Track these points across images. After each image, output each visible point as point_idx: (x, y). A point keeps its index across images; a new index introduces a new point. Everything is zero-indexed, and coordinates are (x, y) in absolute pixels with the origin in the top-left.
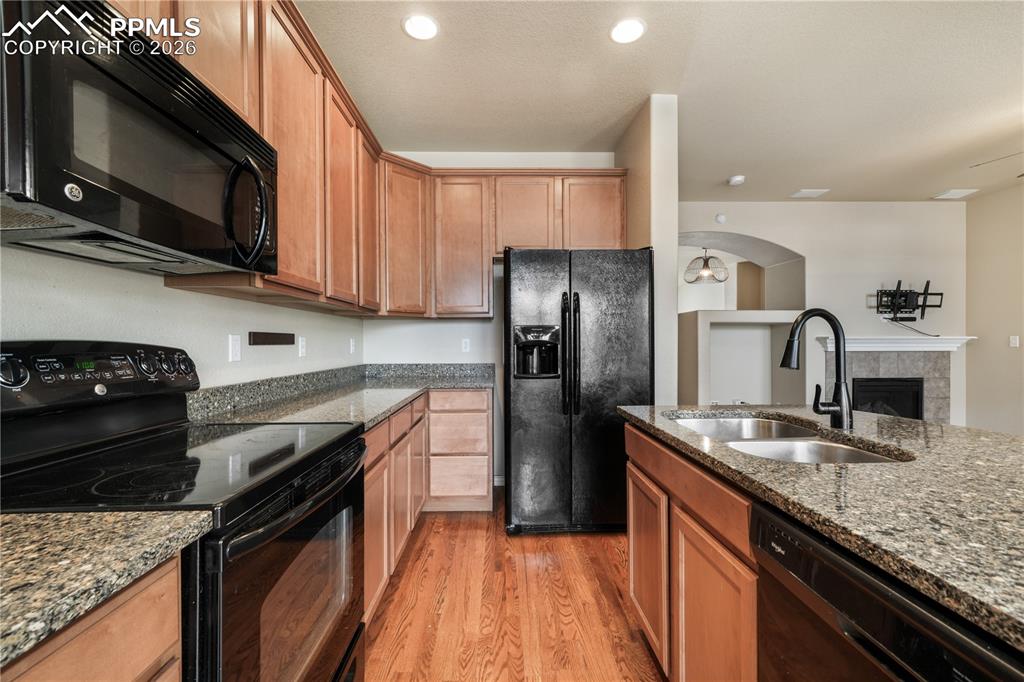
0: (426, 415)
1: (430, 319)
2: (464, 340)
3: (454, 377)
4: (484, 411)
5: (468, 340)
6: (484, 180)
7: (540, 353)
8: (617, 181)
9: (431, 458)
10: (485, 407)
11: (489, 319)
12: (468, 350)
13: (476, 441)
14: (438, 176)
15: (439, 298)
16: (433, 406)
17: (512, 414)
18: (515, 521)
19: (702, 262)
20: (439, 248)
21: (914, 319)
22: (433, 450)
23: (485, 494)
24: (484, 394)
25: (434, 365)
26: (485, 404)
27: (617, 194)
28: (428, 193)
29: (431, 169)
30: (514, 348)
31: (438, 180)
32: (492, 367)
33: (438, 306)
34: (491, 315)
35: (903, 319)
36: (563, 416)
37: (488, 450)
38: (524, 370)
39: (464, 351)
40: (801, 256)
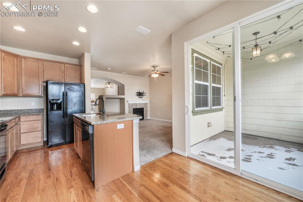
0: (19, 123)
1: (20, 97)
2: (32, 103)
3: (29, 113)
4: (40, 120)
5: (34, 103)
6: (39, 61)
7: (57, 105)
8: (79, 67)
9: (21, 134)
10: (40, 119)
11: (42, 97)
12: (34, 105)
13: (37, 128)
14: (23, 58)
15: (23, 91)
16: (21, 120)
17: (49, 119)
18: (50, 144)
19: (108, 83)
20: (23, 78)
21: (142, 97)
22: (22, 132)
23: (41, 141)
24: (40, 116)
25: (21, 110)
26: (41, 118)
27: (79, 70)
28: (19, 62)
29: (20, 55)
30: (49, 104)
31: (23, 59)
32: (43, 109)
33: (23, 93)
34: (42, 96)
35: (141, 97)
36: (63, 119)
37: (42, 130)
38: (52, 109)
39: (32, 105)
40: (123, 85)
